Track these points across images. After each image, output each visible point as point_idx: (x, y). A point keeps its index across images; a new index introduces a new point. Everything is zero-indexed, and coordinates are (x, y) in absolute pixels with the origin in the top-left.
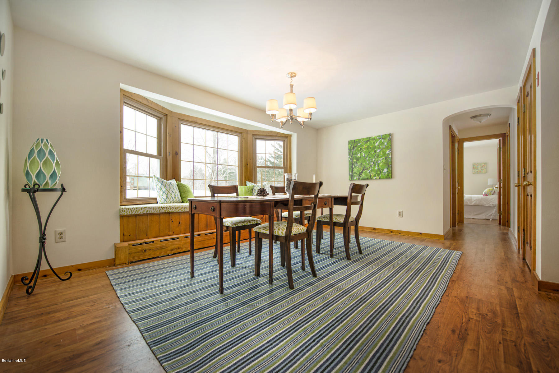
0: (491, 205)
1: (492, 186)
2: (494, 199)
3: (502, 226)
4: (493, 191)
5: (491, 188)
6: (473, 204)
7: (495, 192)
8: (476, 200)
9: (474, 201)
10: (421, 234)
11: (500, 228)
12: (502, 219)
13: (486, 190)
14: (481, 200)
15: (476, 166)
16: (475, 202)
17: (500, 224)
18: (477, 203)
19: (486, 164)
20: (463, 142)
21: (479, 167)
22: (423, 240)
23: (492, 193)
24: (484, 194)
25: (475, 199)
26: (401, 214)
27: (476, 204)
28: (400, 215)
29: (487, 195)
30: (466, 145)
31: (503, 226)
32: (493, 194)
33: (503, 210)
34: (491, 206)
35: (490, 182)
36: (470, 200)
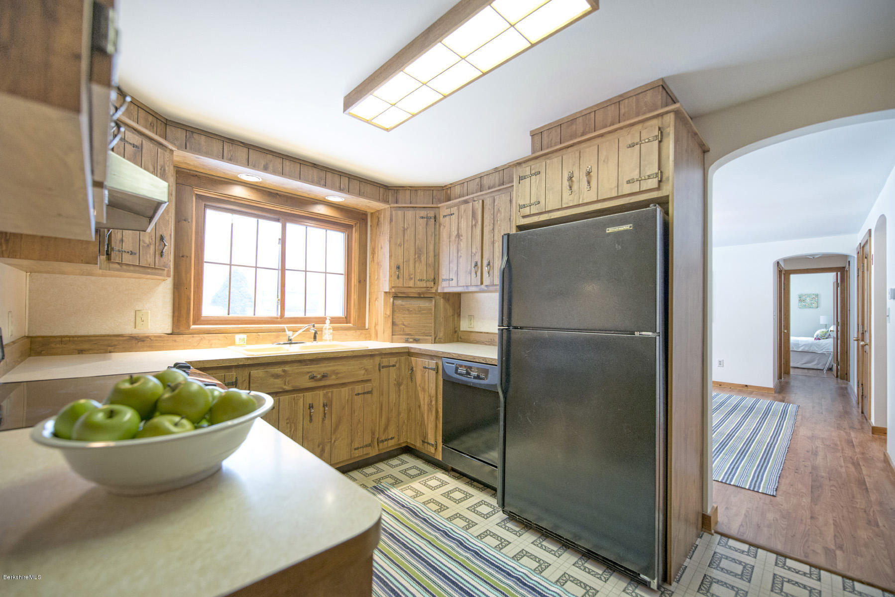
0: (825, 352)
1: (826, 326)
2: (828, 345)
3: (839, 379)
4: (828, 334)
5: (824, 330)
6: (800, 350)
7: (830, 335)
8: (805, 345)
9: (802, 346)
10: (746, 386)
11: (838, 382)
12: (839, 371)
13: (818, 332)
14: (811, 345)
15: (803, 298)
16: (802, 348)
17: (837, 377)
18: (806, 349)
19: (817, 295)
20: (790, 274)
21: (808, 300)
22: (751, 393)
23: (826, 336)
24: (815, 337)
25: (803, 343)
26: (722, 363)
27: (805, 351)
28: (720, 364)
29: (819, 339)
30: (793, 277)
31: (841, 379)
32: (827, 338)
33: (841, 359)
34: (825, 354)
35: (823, 320)
36: (797, 345)
